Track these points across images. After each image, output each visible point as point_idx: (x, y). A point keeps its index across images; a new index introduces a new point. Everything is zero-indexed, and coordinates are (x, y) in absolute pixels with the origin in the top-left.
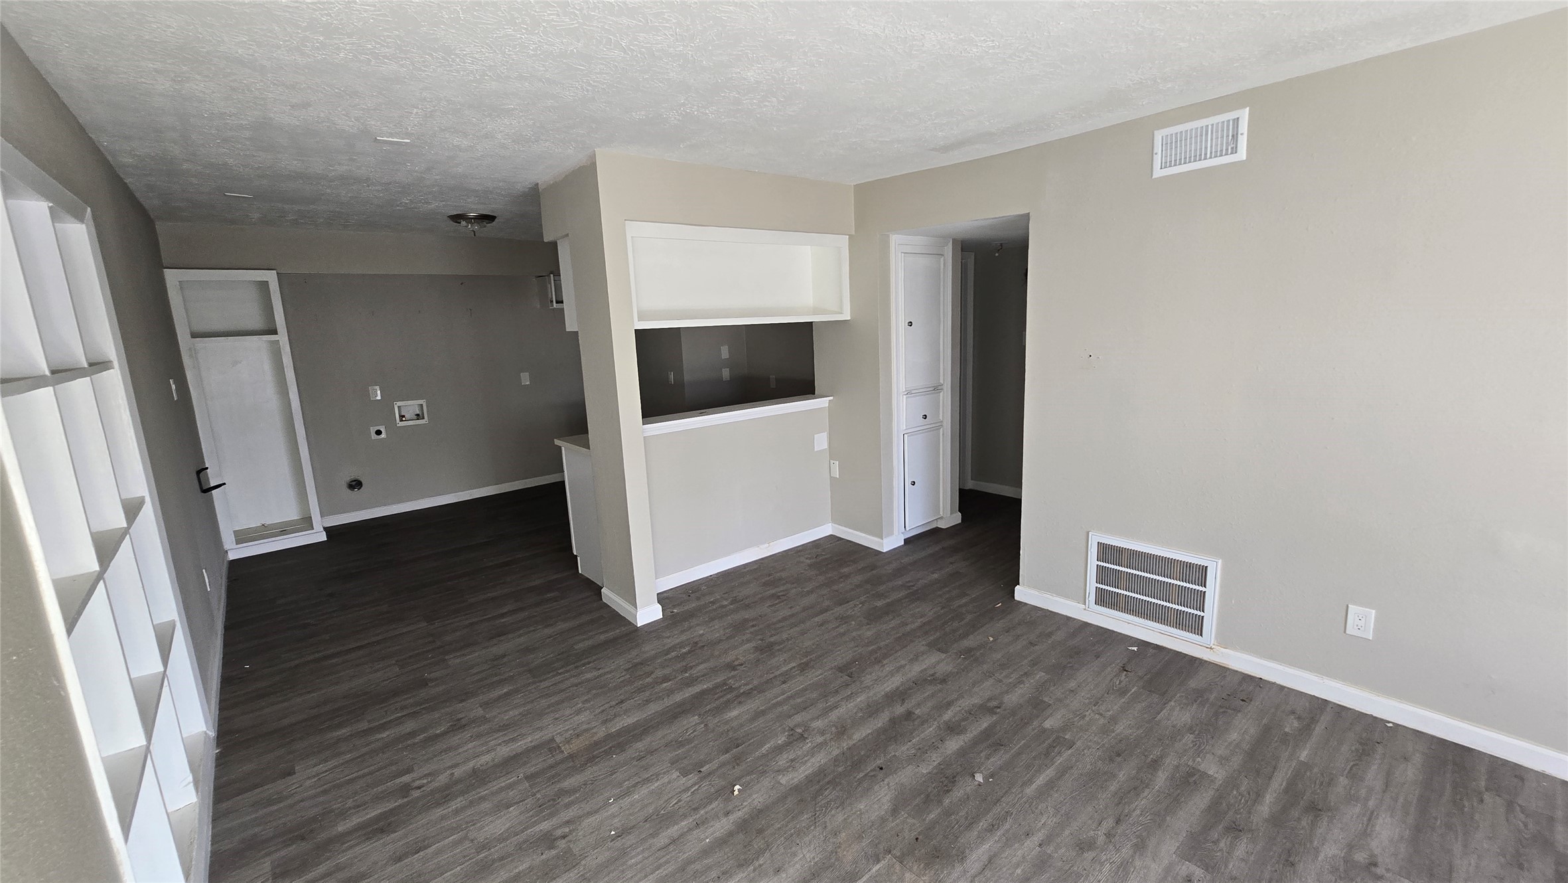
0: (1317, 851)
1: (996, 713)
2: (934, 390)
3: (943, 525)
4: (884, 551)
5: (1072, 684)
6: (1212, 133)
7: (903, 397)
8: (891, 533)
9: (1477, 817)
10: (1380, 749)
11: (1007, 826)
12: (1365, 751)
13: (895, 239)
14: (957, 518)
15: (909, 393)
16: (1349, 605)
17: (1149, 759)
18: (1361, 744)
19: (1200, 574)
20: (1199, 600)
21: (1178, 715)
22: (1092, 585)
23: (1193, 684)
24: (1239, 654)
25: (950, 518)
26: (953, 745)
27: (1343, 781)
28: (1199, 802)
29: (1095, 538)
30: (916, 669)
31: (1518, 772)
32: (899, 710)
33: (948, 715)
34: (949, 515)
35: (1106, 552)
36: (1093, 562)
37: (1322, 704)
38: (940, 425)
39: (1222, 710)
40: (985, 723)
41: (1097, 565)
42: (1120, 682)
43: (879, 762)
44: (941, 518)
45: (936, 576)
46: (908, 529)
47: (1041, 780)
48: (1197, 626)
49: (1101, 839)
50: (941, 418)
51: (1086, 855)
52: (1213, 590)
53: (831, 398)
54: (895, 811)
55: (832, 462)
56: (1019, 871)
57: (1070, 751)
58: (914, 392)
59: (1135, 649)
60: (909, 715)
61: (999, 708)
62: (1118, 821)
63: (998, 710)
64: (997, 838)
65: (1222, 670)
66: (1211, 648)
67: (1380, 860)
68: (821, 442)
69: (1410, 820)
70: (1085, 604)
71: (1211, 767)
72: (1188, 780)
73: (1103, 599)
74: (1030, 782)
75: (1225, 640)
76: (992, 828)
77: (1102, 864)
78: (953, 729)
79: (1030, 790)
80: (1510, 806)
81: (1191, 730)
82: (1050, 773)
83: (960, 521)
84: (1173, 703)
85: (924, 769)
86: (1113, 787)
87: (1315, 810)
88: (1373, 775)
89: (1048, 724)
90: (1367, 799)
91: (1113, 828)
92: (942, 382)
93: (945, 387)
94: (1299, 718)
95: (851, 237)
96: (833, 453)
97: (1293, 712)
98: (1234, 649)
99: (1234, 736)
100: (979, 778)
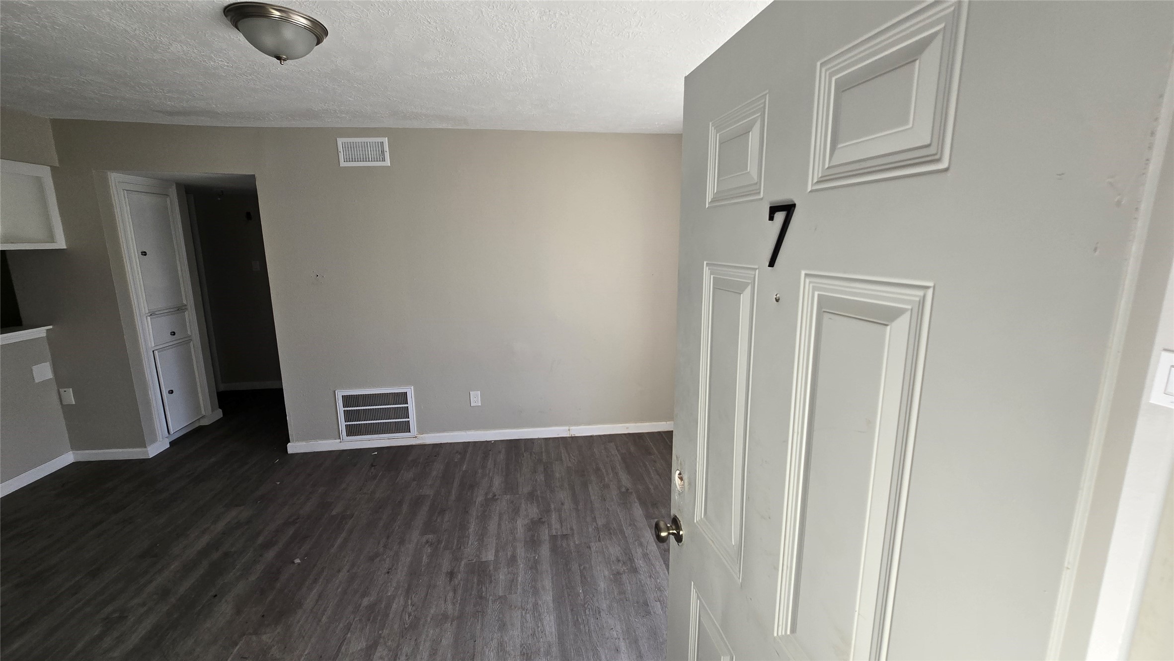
0: (475, 502)
1: (297, 523)
2: (178, 310)
3: (205, 422)
4: (151, 457)
5: (343, 486)
6: (370, 147)
7: (147, 318)
8: (154, 440)
9: (523, 462)
10: (491, 452)
11: (325, 574)
12: (486, 456)
13: (114, 178)
14: (219, 414)
15: (152, 314)
16: (471, 392)
17: (397, 502)
18: (484, 454)
19: (402, 398)
20: (405, 412)
21: (407, 475)
22: (343, 424)
23: (410, 458)
24: (430, 435)
25: (211, 414)
26: (270, 555)
27: (480, 471)
28: (424, 509)
29: (340, 394)
30: (220, 526)
31: (532, 441)
32: (215, 556)
33: (260, 540)
34: (211, 413)
35: (348, 400)
36: (341, 409)
37: (466, 445)
38: (187, 341)
39: (426, 464)
40: (291, 531)
41: (344, 411)
42: (372, 473)
43: (212, 593)
44: (203, 417)
45: (213, 460)
46: (172, 432)
47: (339, 541)
48: (406, 428)
49: (381, 550)
50: (189, 333)
51: (375, 561)
52: (411, 405)
53: (51, 327)
54: (238, 612)
55: (62, 390)
56: (340, 590)
57: (352, 519)
58: (157, 313)
59: (376, 453)
60: (226, 555)
61: (299, 518)
62: (388, 537)
63: (298, 520)
64: (320, 583)
65: (423, 447)
66: (416, 437)
67: (496, 493)
68: (43, 372)
69: (504, 473)
70: (340, 439)
71: (428, 491)
72: (417, 502)
73: (352, 431)
74: (333, 546)
75: (422, 430)
76: (315, 581)
77: (385, 560)
78: (267, 546)
79: (333, 551)
80: (531, 454)
81: (414, 480)
82: (344, 535)
83: (222, 416)
84: (402, 471)
85: (253, 578)
86: (381, 524)
87: (472, 487)
88: (490, 464)
89: (334, 513)
90: (489, 473)
91: (386, 542)
92: (185, 302)
93: (189, 307)
94: (460, 453)
95: (53, 169)
96: (61, 381)
97: (457, 452)
98: (427, 433)
99: (434, 473)
100: (297, 561)
